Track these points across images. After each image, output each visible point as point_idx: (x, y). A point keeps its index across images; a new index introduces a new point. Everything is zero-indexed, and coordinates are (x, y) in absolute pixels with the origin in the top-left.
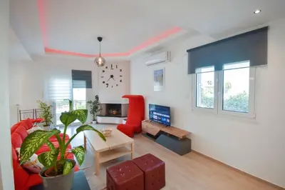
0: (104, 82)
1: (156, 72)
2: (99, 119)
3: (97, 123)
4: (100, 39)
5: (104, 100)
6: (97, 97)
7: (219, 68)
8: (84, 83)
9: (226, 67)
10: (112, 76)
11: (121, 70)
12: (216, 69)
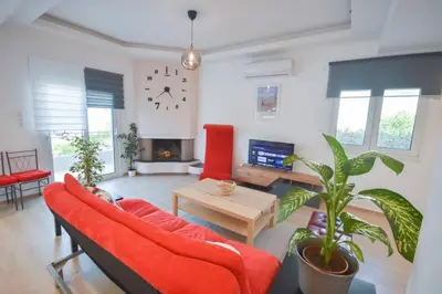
0: (150, 99)
1: (261, 90)
2: (142, 167)
3: (137, 174)
4: (192, 15)
5: (147, 132)
6: (134, 128)
7: (377, 93)
8: (108, 98)
9: (387, 92)
10: (167, 90)
11: (185, 80)
12: (373, 94)
